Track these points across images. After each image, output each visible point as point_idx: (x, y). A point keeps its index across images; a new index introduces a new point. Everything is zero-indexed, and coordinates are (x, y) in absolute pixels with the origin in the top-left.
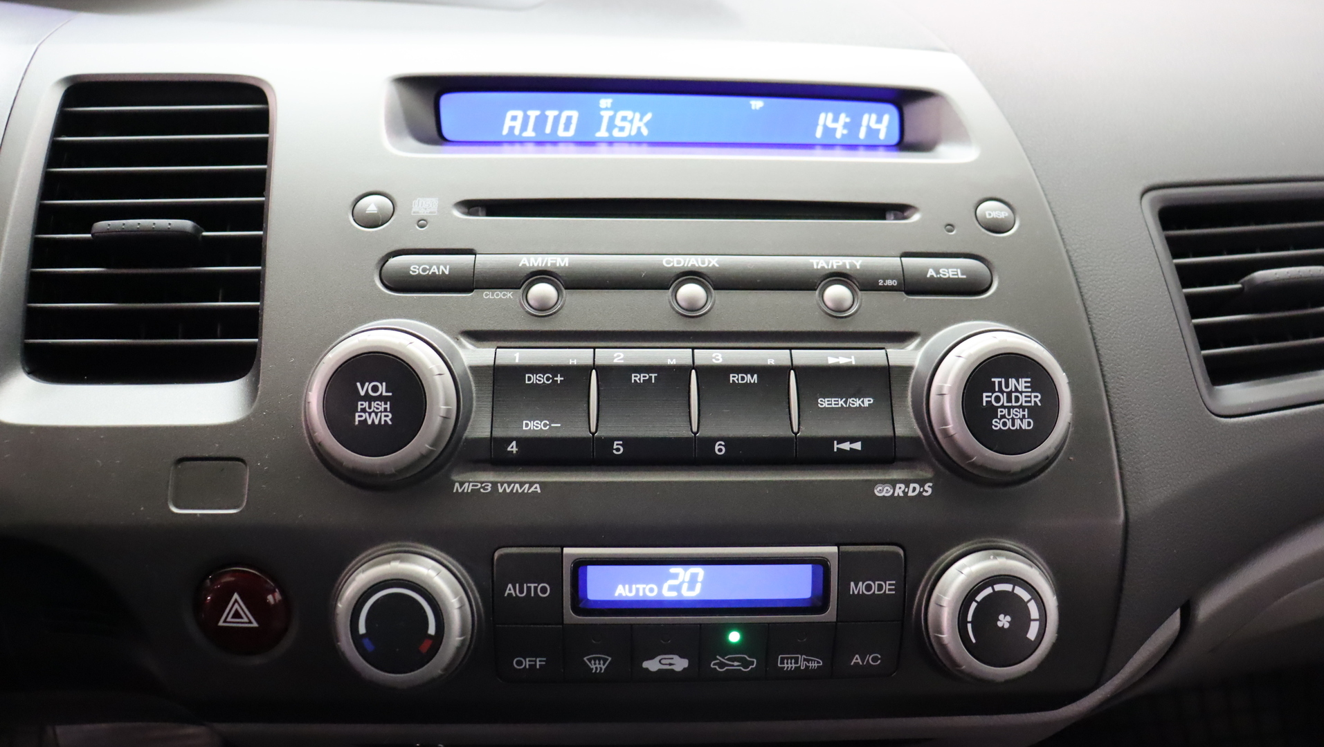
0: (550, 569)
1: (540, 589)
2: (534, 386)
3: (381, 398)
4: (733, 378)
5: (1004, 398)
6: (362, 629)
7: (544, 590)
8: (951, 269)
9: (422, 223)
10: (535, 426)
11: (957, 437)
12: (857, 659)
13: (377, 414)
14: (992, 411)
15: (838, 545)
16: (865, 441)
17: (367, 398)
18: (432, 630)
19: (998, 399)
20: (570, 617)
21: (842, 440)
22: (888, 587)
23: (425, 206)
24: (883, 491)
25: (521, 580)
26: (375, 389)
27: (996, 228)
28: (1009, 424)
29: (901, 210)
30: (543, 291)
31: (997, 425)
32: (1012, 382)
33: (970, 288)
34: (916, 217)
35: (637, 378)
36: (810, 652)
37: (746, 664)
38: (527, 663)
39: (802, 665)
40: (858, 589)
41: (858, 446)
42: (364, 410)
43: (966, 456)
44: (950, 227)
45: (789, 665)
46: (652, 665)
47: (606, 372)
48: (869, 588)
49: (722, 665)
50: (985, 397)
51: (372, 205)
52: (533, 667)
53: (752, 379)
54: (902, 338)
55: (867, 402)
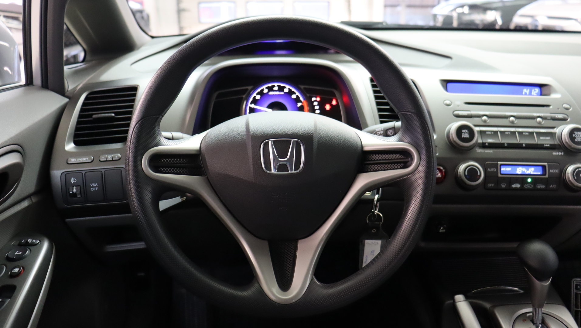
0: (496, 166)
1: (494, 170)
2: (488, 134)
3: (467, 133)
4: (524, 133)
5: (577, 136)
6: (466, 174)
7: (495, 170)
8: (560, 116)
9: (458, 106)
10: (490, 141)
11: (569, 143)
12: (551, 186)
13: (466, 135)
14: (575, 138)
15: (548, 163)
16: (551, 145)
17: (464, 133)
18: (479, 174)
19: (576, 136)
20: (500, 175)
21: (546, 144)
22: (557, 171)
23: (458, 103)
24: (554, 153)
25: (491, 168)
26: (465, 131)
27: (567, 109)
28: (578, 140)
29: (548, 106)
30: (484, 118)
31: (576, 140)
32: (578, 133)
33: (564, 120)
34: (551, 107)
35: (507, 133)
36: (543, 184)
37: (531, 186)
38: (490, 185)
39: (541, 187)
40: (552, 171)
41: (549, 145)
42: (463, 135)
43: (570, 146)
44: (558, 109)
45: (539, 187)
46: (514, 186)
47: (501, 132)
48: (553, 171)
49: (526, 186)
50: (574, 135)
51: (448, 102)
52: (491, 186)
53: (528, 134)
54: (553, 128)
55: (549, 138)
